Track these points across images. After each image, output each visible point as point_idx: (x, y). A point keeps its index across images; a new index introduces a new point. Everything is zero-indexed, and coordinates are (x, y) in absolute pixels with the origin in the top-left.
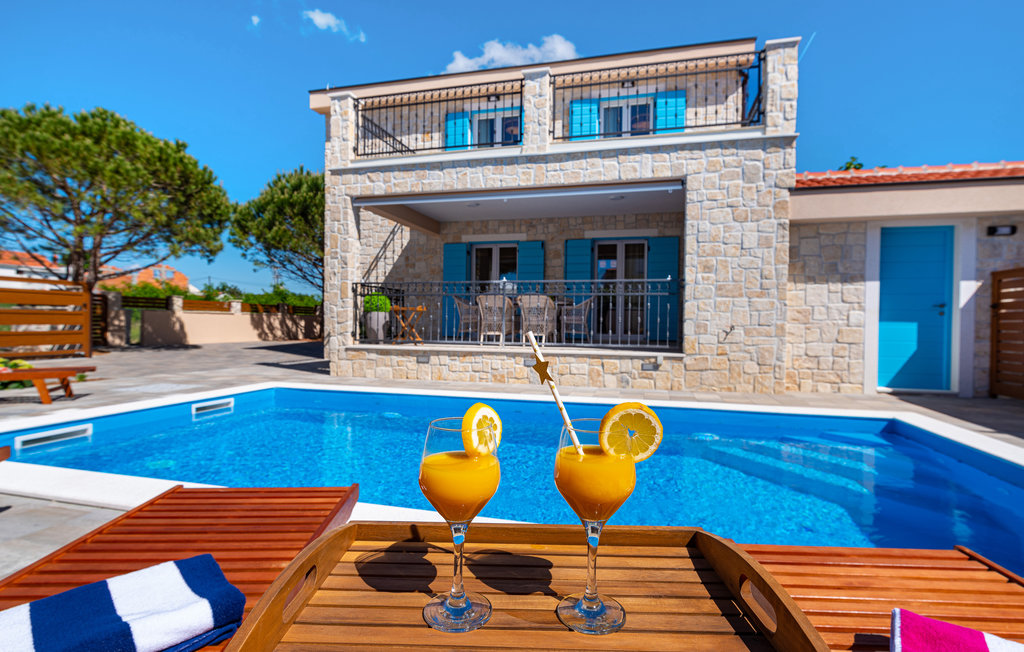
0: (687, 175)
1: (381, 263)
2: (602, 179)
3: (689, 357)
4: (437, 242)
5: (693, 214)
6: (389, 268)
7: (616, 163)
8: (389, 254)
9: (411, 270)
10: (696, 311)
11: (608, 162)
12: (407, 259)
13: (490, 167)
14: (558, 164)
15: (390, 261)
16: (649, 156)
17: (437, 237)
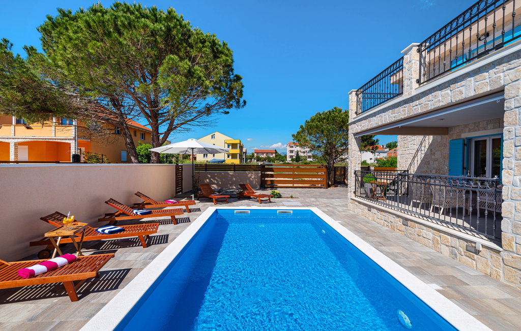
0: (504, 86)
1: (419, 153)
2: (441, 104)
3: (506, 253)
4: (446, 139)
5: (510, 120)
6: (423, 155)
7: (449, 91)
8: (423, 148)
9: (433, 157)
10: (513, 211)
11: (444, 92)
12: (431, 150)
13: (390, 111)
14: (417, 101)
15: (423, 152)
16: (472, 78)
17: (447, 136)
